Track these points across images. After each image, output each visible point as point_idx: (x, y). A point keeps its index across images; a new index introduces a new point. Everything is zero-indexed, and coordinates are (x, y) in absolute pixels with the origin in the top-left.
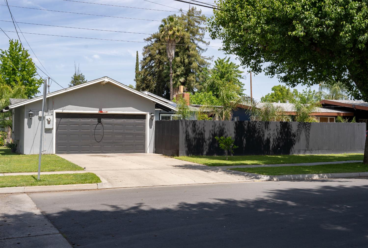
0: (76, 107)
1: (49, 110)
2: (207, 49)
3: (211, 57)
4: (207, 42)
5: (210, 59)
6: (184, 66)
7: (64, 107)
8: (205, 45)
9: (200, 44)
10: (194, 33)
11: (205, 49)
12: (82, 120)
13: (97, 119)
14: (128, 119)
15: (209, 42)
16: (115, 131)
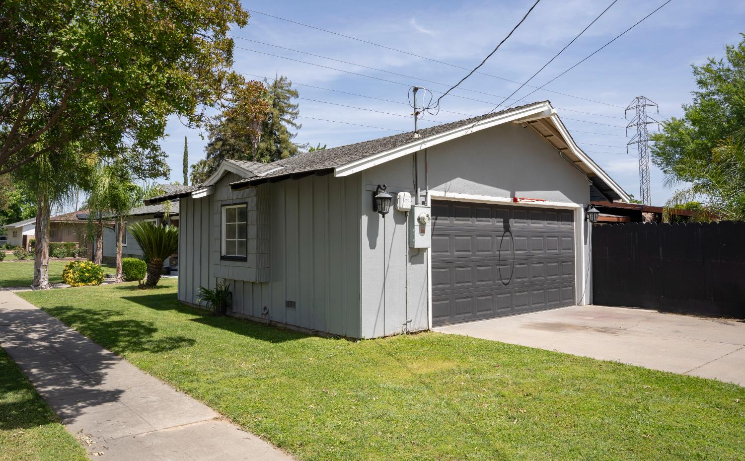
0: (472, 182)
1: (419, 189)
2: (297, 134)
3: (306, 145)
4: (298, 124)
5: (303, 147)
6: (269, 156)
7: (449, 183)
8: (294, 128)
9: (289, 128)
10: (282, 111)
11: (294, 134)
12: (477, 223)
13: (502, 220)
14: (552, 222)
15: (301, 125)
16: (532, 252)
